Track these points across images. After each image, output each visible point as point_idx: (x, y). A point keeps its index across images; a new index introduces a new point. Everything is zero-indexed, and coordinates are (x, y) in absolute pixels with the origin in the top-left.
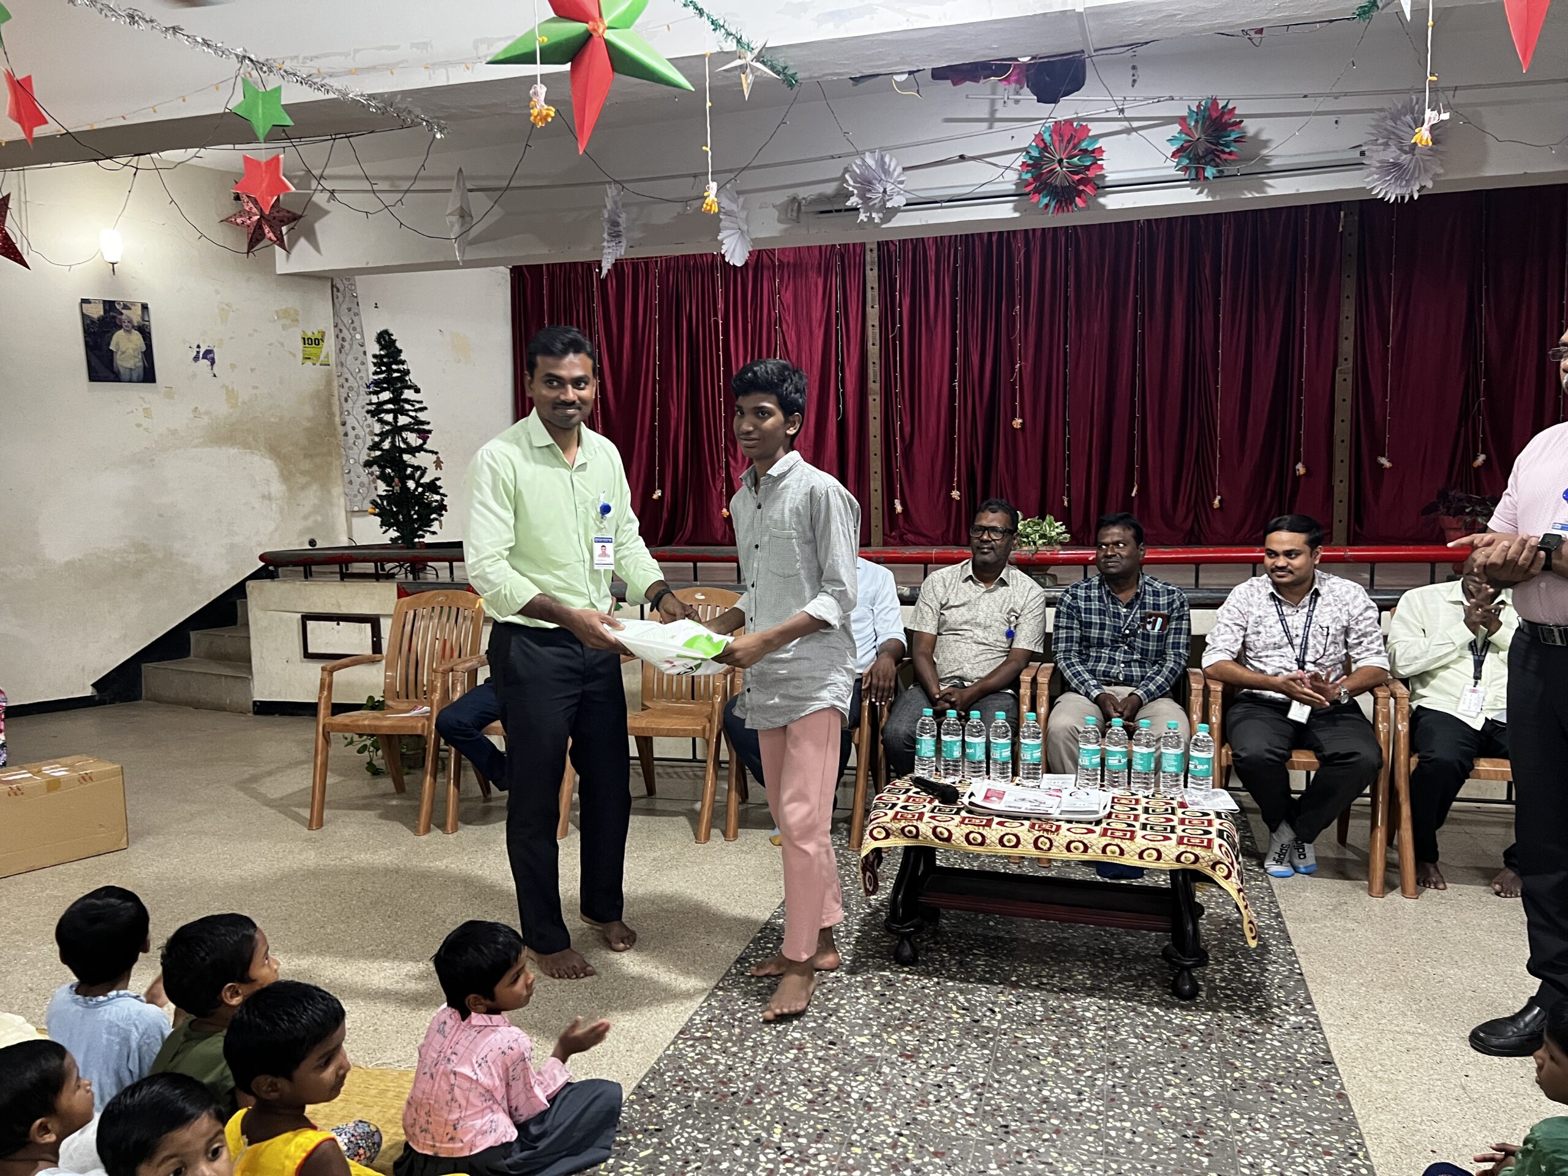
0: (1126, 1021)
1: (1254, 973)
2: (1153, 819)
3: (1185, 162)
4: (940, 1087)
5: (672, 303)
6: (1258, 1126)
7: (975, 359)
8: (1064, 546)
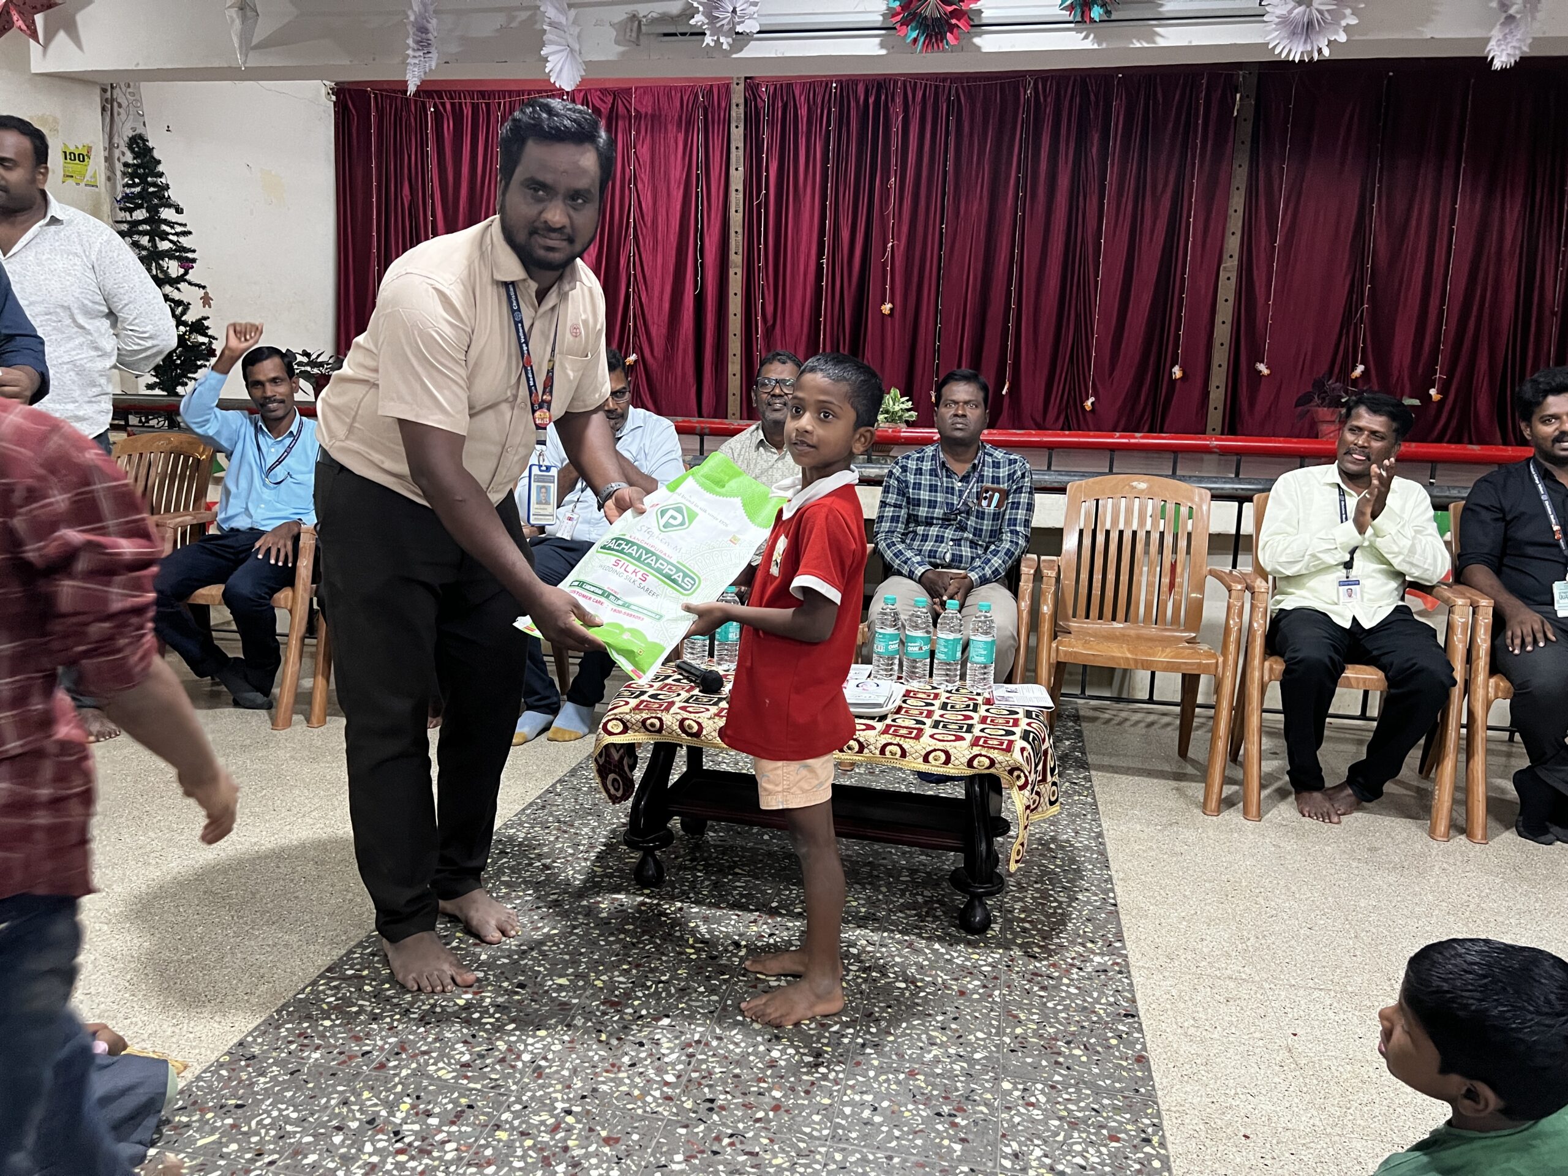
3: (1070, 1)
6: (1033, 1099)
7: (845, 234)
8: (909, 424)
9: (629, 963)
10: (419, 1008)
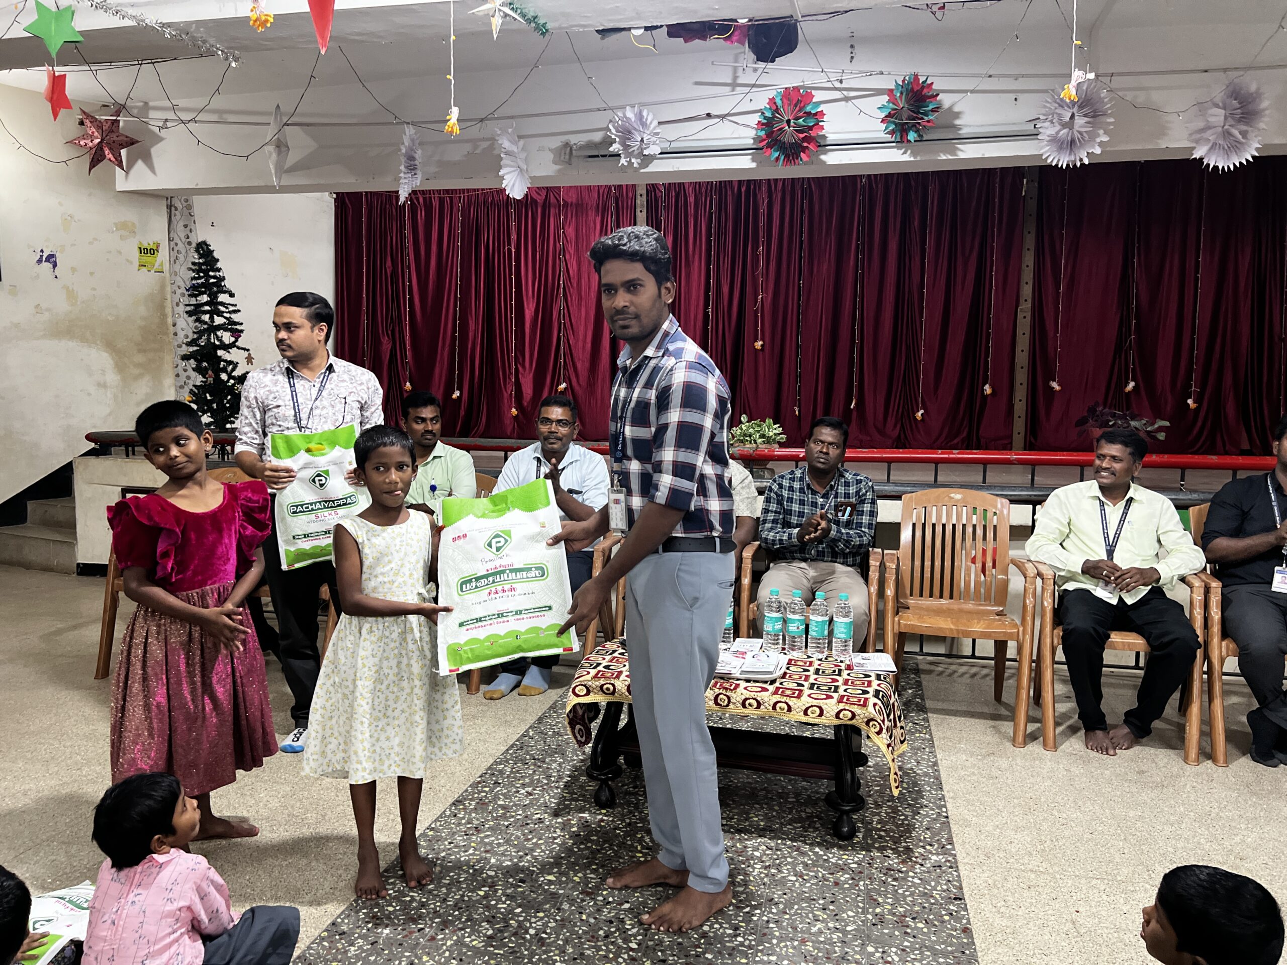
0: (789, 860)
1: (907, 816)
2: (822, 680)
3: (892, 127)
4: (611, 922)
5: (472, 232)
6: (889, 959)
7: (725, 290)
8: (782, 445)
9: (597, 864)
10: (453, 897)
